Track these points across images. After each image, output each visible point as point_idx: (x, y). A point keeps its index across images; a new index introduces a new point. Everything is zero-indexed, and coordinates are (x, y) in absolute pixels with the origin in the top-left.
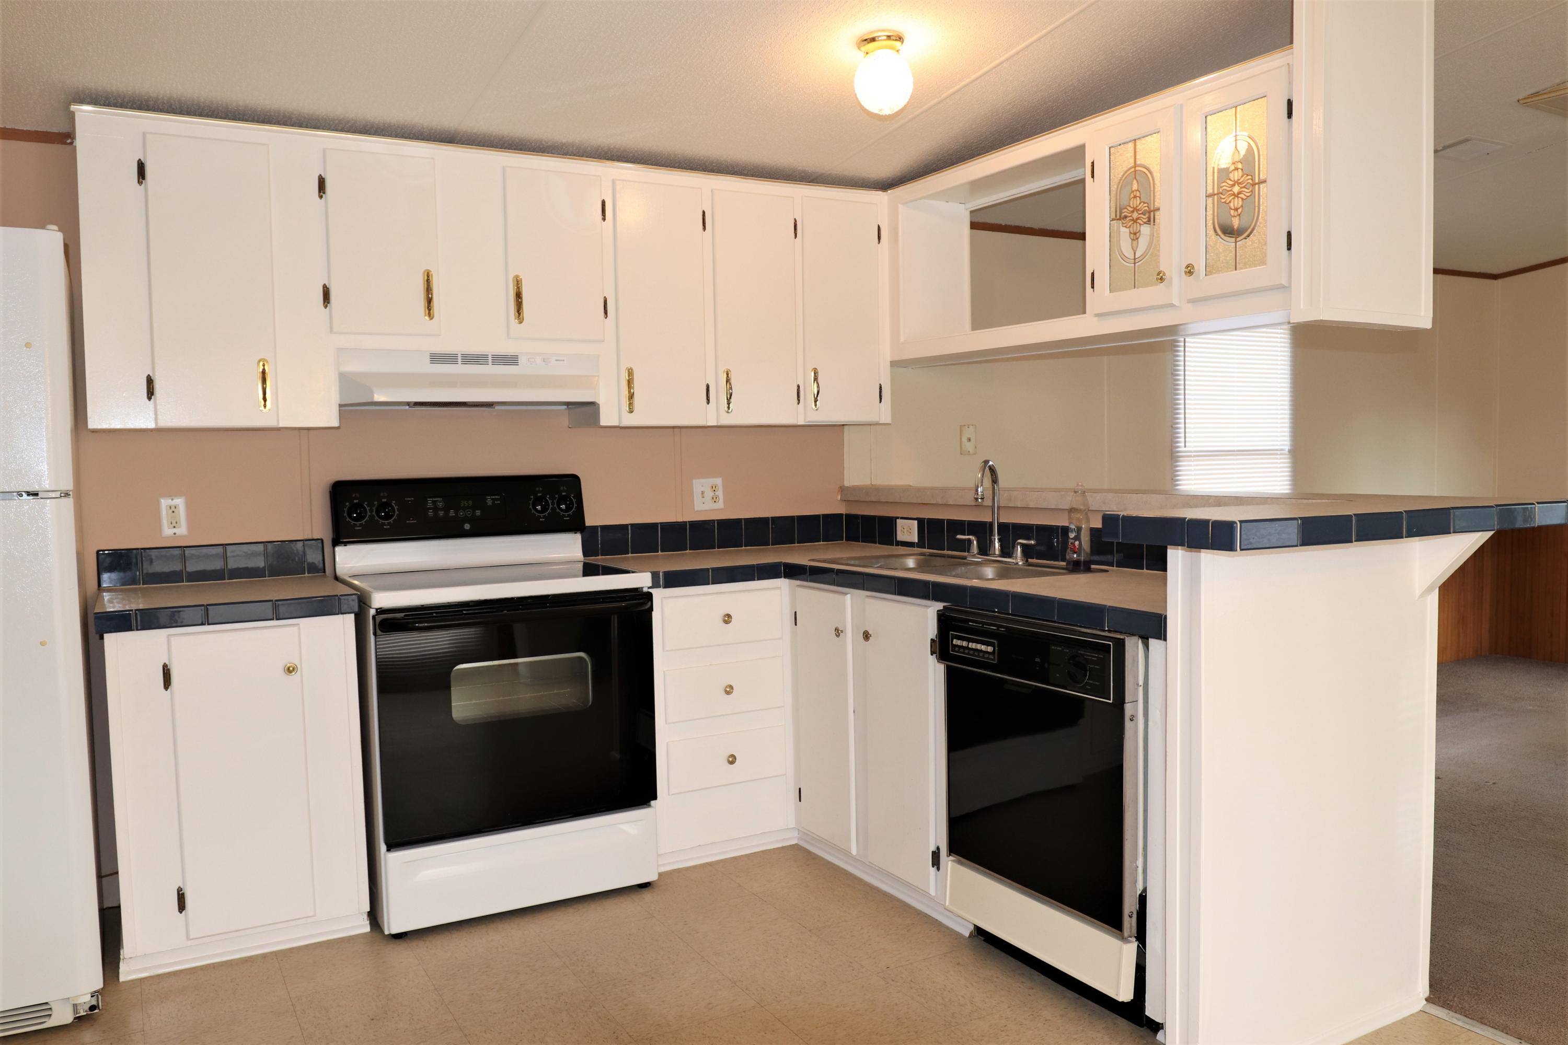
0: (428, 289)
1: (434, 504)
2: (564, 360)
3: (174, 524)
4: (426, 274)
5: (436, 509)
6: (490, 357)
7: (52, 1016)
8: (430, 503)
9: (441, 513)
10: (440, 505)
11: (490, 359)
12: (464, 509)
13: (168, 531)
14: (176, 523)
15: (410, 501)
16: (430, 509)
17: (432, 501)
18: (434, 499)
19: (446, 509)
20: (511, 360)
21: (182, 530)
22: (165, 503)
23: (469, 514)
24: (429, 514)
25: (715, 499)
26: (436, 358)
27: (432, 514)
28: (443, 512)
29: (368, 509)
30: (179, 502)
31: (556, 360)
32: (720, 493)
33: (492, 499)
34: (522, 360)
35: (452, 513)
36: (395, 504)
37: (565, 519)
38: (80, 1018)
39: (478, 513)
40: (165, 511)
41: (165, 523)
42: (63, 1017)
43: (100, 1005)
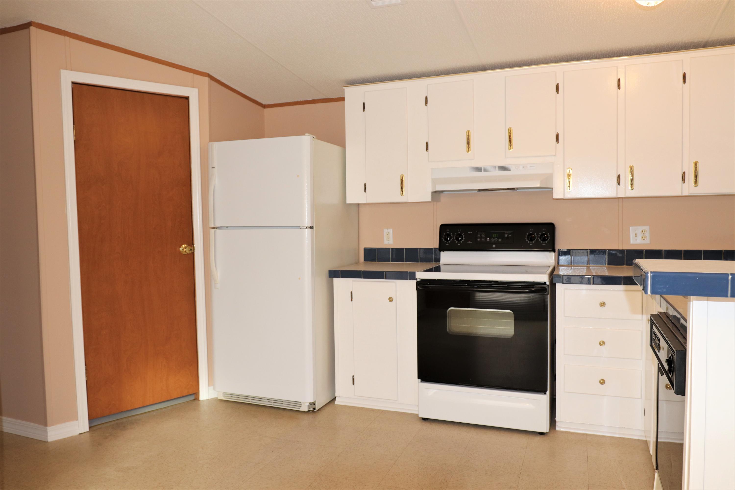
0: (468, 139)
1: (481, 235)
2: (534, 167)
3: (388, 239)
4: (467, 132)
5: (481, 238)
6: (497, 167)
7: (302, 407)
8: (479, 235)
10: (483, 236)
11: (497, 168)
12: (494, 238)
13: (386, 242)
14: (389, 239)
15: (470, 233)
16: (479, 237)
17: (480, 234)
18: (481, 233)
19: (486, 238)
20: (508, 168)
21: (391, 242)
22: (385, 231)
23: (496, 240)
24: (478, 239)
25: (643, 238)
26: (473, 170)
27: (479, 239)
28: (484, 239)
29: (452, 236)
30: (391, 231)
31: (530, 167)
32: (647, 234)
33: (508, 234)
34: (513, 168)
35: (488, 240)
36: (464, 235)
37: (543, 245)
38: (309, 410)
39: (500, 240)
40: (385, 234)
41: (385, 239)
42: (305, 408)
43: (317, 409)
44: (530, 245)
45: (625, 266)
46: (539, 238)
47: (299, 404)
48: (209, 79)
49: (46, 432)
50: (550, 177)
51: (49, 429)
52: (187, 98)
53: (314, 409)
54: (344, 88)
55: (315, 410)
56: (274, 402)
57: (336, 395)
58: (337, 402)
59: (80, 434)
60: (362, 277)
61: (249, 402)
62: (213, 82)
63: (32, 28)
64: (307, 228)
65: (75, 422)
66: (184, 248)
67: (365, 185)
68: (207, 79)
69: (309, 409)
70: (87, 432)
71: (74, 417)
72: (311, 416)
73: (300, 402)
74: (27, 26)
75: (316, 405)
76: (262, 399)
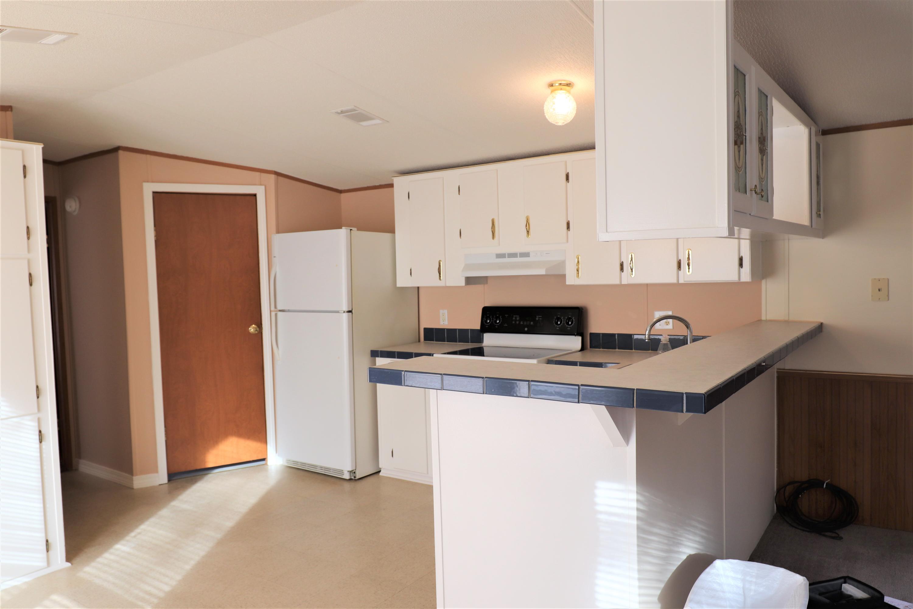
0: (493, 227)
1: (516, 317)
2: (548, 254)
4: (493, 220)
5: (516, 321)
7: (344, 475)
8: (513, 318)
9: (518, 322)
10: (518, 318)
11: (518, 255)
12: (527, 321)
13: (442, 323)
14: (444, 320)
15: (506, 316)
16: (514, 320)
19: (520, 321)
20: (527, 255)
21: (446, 323)
22: (441, 311)
23: (528, 324)
24: (514, 322)
25: (667, 323)
26: (499, 256)
29: (491, 318)
30: (446, 312)
31: (546, 254)
33: (539, 318)
34: (531, 255)
35: (522, 323)
36: (501, 317)
37: (568, 329)
38: (351, 479)
39: (532, 323)
40: (441, 315)
41: (441, 319)
42: (347, 476)
43: (357, 477)
44: (557, 328)
45: (633, 350)
46: (565, 322)
47: (341, 472)
48: (276, 176)
49: (132, 480)
50: (562, 264)
51: (135, 478)
52: (255, 195)
53: (355, 477)
54: (393, 178)
55: (356, 479)
56: (325, 469)
57: (380, 467)
58: (381, 474)
59: (160, 485)
60: (396, 357)
61: (306, 468)
62: (281, 179)
63: (121, 152)
64: (344, 312)
65: (156, 475)
66: (252, 329)
67: (411, 270)
68: (273, 176)
69: (351, 477)
70: (166, 484)
71: (155, 470)
72: (352, 484)
73: (343, 470)
74: (116, 149)
75: (356, 474)
76: (315, 466)
